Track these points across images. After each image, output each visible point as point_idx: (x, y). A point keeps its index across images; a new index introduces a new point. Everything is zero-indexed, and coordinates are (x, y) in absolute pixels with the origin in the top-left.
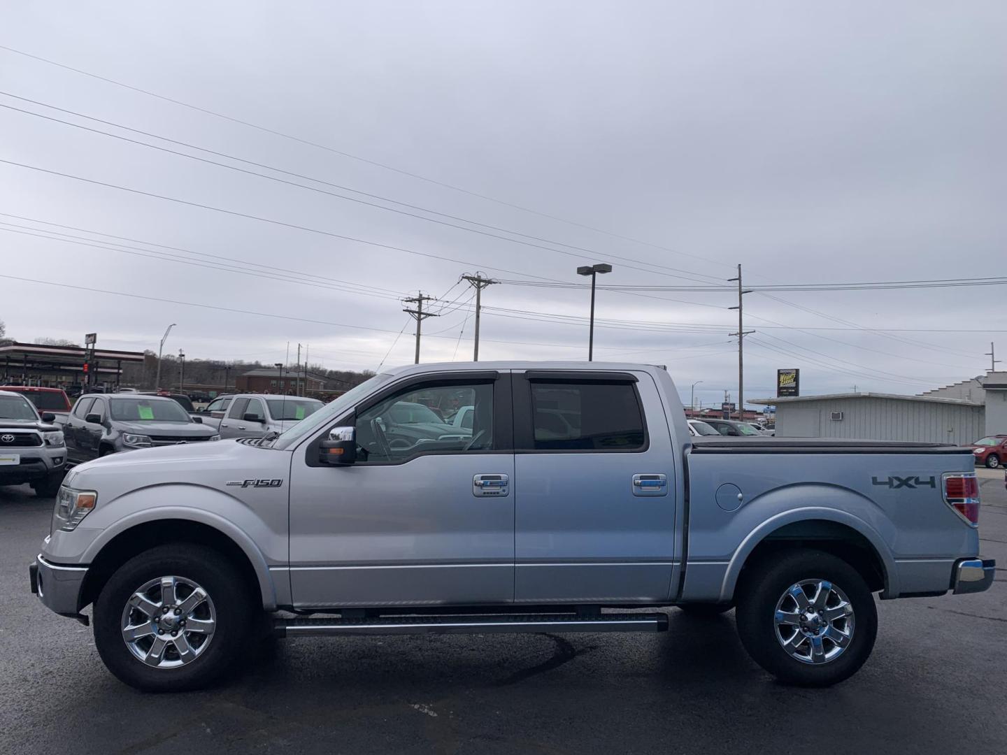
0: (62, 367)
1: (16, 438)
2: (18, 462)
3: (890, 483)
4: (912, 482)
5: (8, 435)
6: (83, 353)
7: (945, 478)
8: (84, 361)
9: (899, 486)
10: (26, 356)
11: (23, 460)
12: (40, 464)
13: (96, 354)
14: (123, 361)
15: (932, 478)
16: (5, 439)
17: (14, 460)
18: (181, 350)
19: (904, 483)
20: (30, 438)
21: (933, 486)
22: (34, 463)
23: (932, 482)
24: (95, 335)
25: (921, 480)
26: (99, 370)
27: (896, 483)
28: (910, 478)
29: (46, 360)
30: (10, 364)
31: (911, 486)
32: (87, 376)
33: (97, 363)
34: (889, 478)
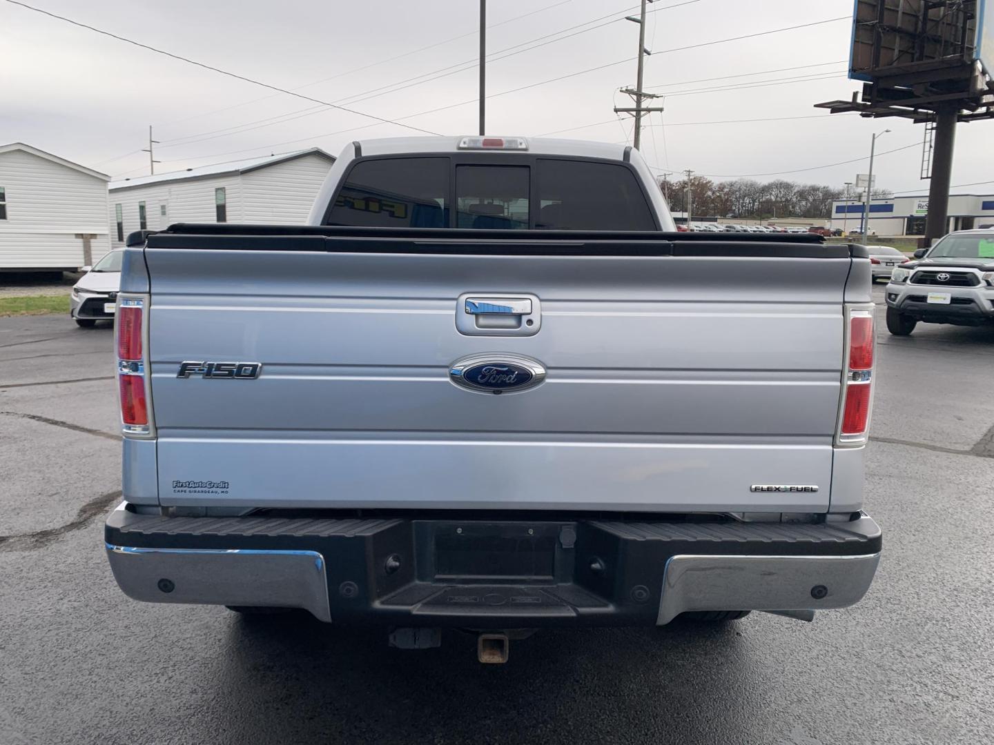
1: (951, 277)
2: (948, 302)
5: (944, 274)
11: (954, 300)
12: (972, 305)
16: (940, 278)
17: (945, 299)
20: (966, 278)
22: (966, 303)
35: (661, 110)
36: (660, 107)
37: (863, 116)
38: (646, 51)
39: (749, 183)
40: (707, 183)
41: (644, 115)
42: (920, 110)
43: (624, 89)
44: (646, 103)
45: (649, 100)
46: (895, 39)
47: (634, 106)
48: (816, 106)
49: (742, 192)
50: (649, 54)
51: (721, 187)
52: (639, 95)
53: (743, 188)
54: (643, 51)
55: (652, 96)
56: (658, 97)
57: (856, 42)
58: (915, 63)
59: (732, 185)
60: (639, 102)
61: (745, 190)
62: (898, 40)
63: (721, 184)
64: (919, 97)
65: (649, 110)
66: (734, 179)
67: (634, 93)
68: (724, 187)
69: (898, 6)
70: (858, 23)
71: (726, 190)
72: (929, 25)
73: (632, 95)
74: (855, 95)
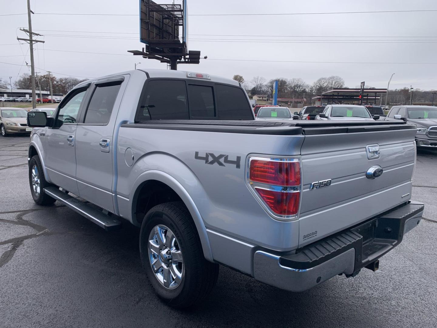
0: (354, 97)
3: (206, 159)
4: (222, 160)
6: (360, 90)
7: (251, 159)
8: (360, 94)
9: (212, 163)
10: (338, 93)
13: (365, 91)
14: (378, 93)
15: (239, 158)
18: (411, 86)
19: (216, 160)
21: (238, 166)
23: (237, 163)
24: (364, 82)
25: (229, 159)
26: (369, 98)
27: (210, 159)
28: (221, 156)
29: (348, 95)
30: (334, 97)
31: (221, 164)
32: (360, 101)
33: (368, 95)
34: (207, 154)
35: (43, 42)
36: (43, 40)
37: (144, 57)
38: (31, 12)
39: (74, 79)
40: (53, 78)
41: (34, 43)
42: (164, 58)
43: (22, 29)
44: (35, 37)
45: (36, 36)
46: (154, 29)
47: (28, 38)
48: (128, 51)
49: (71, 83)
50: (33, 13)
51: (61, 80)
52: (31, 33)
53: (72, 81)
54: (30, 12)
55: (37, 35)
56: (40, 35)
57: (142, 28)
58: (161, 40)
59: (66, 79)
60: (31, 37)
61: (73, 82)
62: (155, 29)
63: (61, 79)
64: (166, 53)
65: (37, 41)
66: (67, 77)
67: (28, 32)
68: (62, 80)
69: (154, 16)
70: (142, 20)
71: (63, 82)
72: (164, 25)
73: (27, 33)
74: (143, 49)
